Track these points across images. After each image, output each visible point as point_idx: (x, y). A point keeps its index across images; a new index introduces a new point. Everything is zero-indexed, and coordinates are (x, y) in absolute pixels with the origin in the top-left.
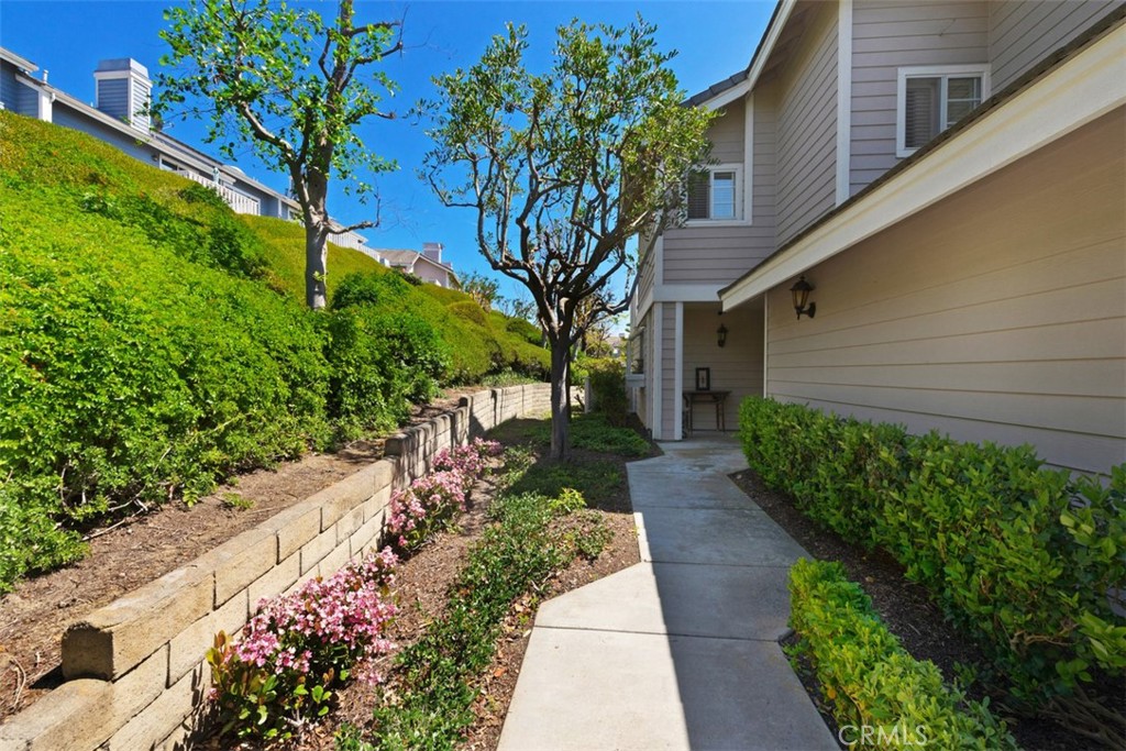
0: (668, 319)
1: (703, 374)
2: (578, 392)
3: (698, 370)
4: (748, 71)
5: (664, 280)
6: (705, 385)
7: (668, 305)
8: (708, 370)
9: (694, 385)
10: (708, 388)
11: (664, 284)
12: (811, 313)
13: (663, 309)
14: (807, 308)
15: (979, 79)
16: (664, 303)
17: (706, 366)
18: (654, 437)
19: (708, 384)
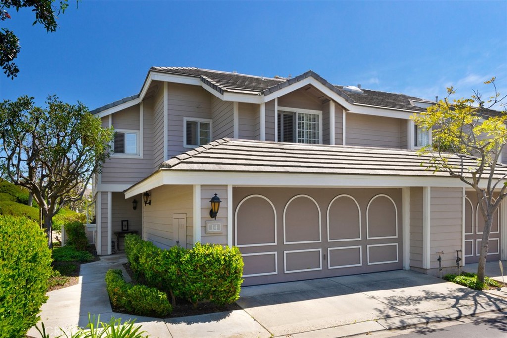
0: (104, 199)
1: (125, 223)
2: (57, 234)
3: (122, 221)
4: (139, 95)
5: (102, 181)
6: (126, 228)
7: (104, 193)
8: (127, 221)
9: (121, 228)
10: (128, 230)
11: (102, 183)
12: (149, 204)
13: (102, 194)
14: (148, 202)
15: (209, 124)
16: (102, 192)
17: (126, 219)
18: (98, 254)
19: (128, 227)
